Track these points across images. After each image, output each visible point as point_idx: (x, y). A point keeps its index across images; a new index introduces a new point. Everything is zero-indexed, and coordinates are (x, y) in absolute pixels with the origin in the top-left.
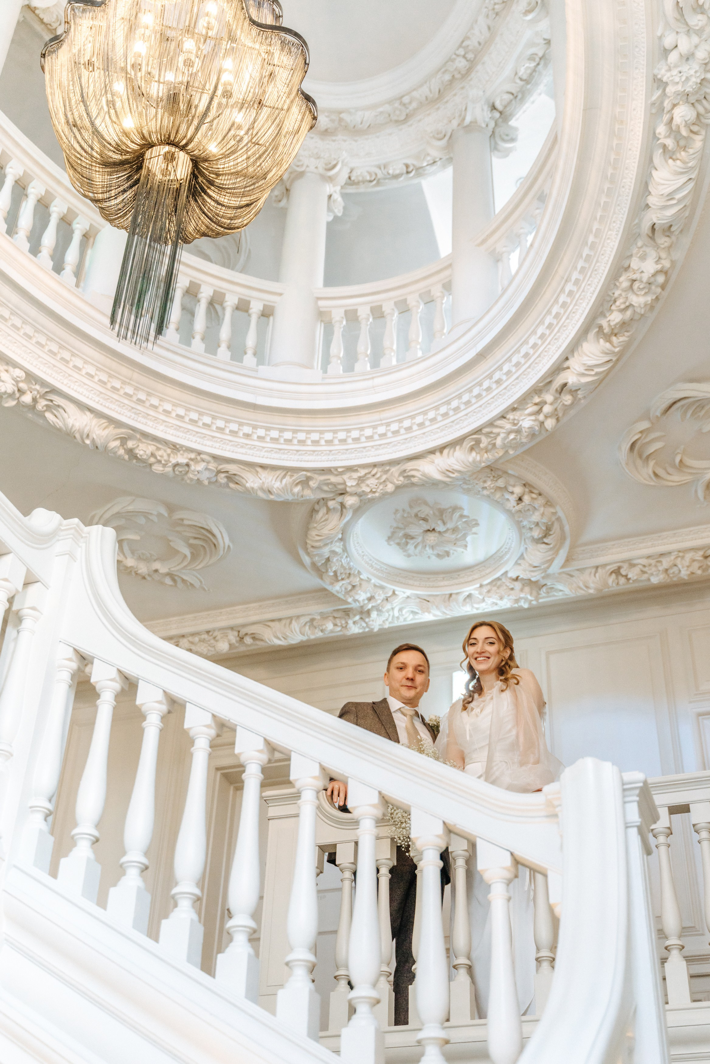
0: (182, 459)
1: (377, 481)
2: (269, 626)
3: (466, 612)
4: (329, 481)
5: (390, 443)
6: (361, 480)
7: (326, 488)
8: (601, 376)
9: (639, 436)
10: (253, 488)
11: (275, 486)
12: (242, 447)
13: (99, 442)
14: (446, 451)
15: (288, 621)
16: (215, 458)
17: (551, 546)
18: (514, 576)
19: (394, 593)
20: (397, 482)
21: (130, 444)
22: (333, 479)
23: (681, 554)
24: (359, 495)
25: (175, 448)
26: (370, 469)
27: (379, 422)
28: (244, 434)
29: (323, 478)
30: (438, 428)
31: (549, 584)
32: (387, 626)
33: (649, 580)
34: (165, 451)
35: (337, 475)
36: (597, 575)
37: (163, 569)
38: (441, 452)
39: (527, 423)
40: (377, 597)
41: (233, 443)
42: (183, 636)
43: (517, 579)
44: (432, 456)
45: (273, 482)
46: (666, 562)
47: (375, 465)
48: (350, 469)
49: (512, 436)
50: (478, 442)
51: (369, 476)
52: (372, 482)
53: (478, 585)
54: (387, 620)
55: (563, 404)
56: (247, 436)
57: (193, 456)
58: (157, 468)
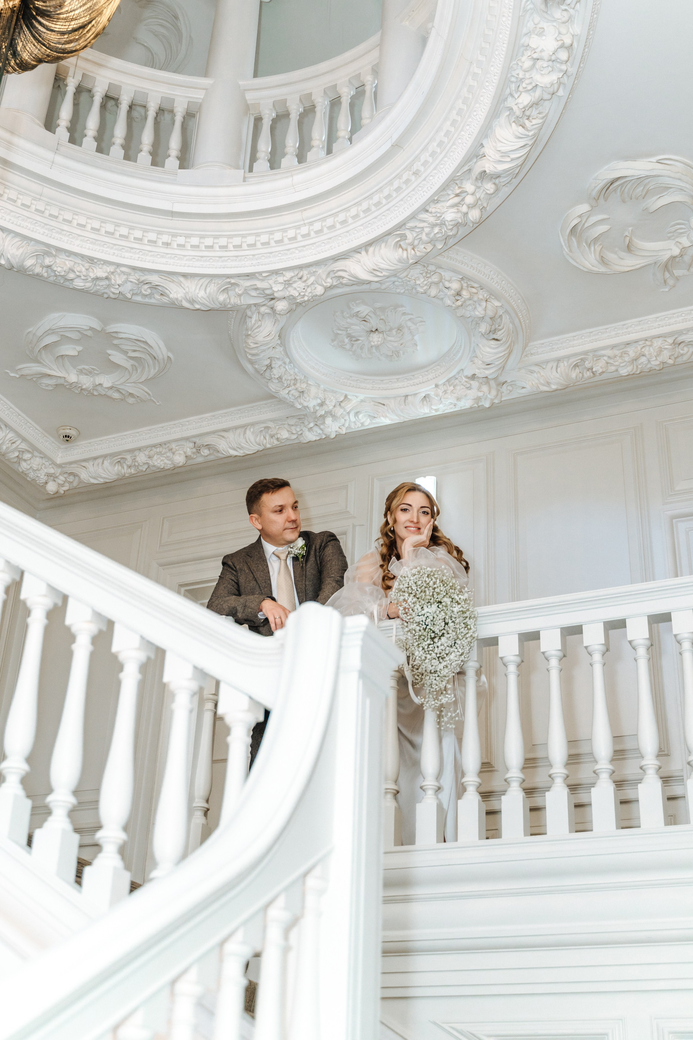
0: (100, 272)
1: (304, 284)
2: (223, 437)
3: (425, 414)
4: (255, 287)
5: (315, 243)
6: (288, 284)
7: (254, 293)
8: (519, 162)
9: (579, 220)
10: (177, 299)
11: (200, 296)
12: (162, 257)
13: (14, 262)
14: (371, 249)
15: (243, 430)
16: (135, 269)
17: (501, 342)
18: (470, 375)
19: (346, 396)
20: (325, 284)
21: (48, 261)
22: (260, 284)
23: (648, 343)
24: (291, 299)
25: (93, 262)
26: (296, 272)
27: (302, 223)
28: (163, 243)
29: (248, 283)
30: (362, 225)
31: (509, 381)
32: (344, 431)
33: (617, 370)
34: (83, 266)
35: (262, 280)
36: (559, 370)
37: (107, 384)
38: (367, 251)
39: (450, 216)
40: (327, 402)
41: (152, 253)
42: (139, 449)
43: (473, 377)
44: (358, 256)
45: (197, 291)
46: (631, 352)
47: (301, 267)
48: (276, 272)
49: (436, 230)
50: (403, 237)
51: (296, 279)
52: (299, 285)
53: (434, 386)
54: (343, 425)
55: (487, 193)
56: (167, 244)
57: (111, 268)
58: (79, 284)
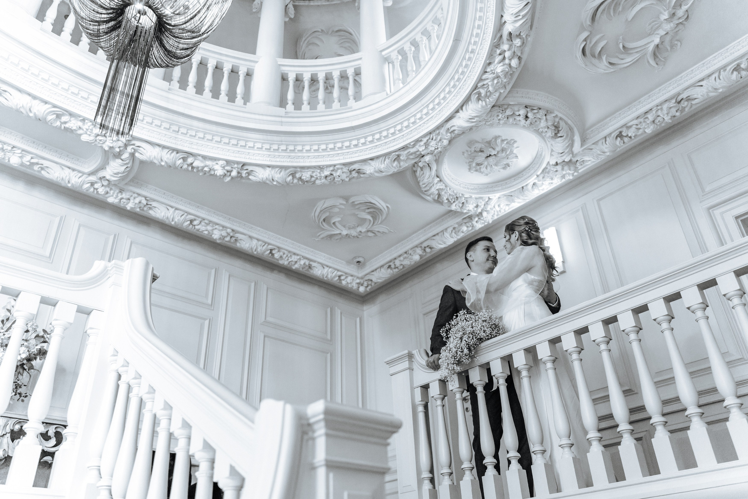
0: (327, 172)
1: (435, 142)
2: (434, 239)
3: (538, 194)
4: (410, 153)
5: (433, 116)
6: (427, 145)
7: (411, 157)
8: (529, 16)
9: (585, 43)
10: (371, 173)
11: (382, 167)
12: (356, 153)
13: (280, 181)
14: (464, 108)
15: (442, 233)
16: (344, 164)
17: (564, 137)
18: (554, 163)
19: (489, 199)
20: (447, 138)
21: (298, 175)
22: (412, 150)
23: (659, 107)
24: (431, 153)
25: (321, 168)
26: (429, 137)
27: (422, 107)
28: (354, 145)
29: (406, 152)
30: (454, 96)
31: (579, 159)
32: (496, 217)
33: (645, 132)
34: (317, 172)
35: (413, 147)
36: (607, 142)
37: (364, 230)
38: (462, 109)
39: (499, 69)
40: (479, 204)
41: (350, 153)
42: (395, 259)
43: (557, 164)
44: (458, 114)
45: (380, 165)
46: (651, 117)
47: (430, 133)
48: (418, 141)
49: (495, 81)
50: (479, 94)
51: (430, 140)
52: (433, 143)
53: (536, 176)
54: (494, 214)
55: (517, 47)
56: (356, 146)
57: (331, 168)
58: (318, 182)
